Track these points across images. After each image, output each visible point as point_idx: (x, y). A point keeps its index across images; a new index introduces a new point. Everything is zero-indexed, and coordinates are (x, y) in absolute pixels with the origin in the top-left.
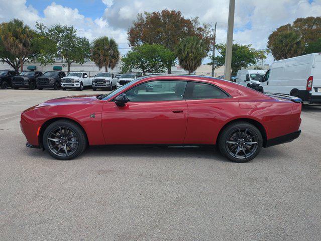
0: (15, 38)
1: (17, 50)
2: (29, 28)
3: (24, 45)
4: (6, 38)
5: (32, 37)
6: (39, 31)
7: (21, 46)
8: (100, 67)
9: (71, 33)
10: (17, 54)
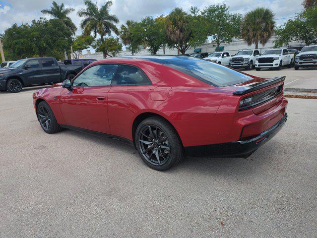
0: (174, 26)
1: (176, 37)
2: (186, 14)
3: (181, 31)
4: (168, 27)
5: (187, 22)
6: (193, 15)
7: (178, 32)
8: (250, 44)
9: (223, 11)
10: (175, 39)
